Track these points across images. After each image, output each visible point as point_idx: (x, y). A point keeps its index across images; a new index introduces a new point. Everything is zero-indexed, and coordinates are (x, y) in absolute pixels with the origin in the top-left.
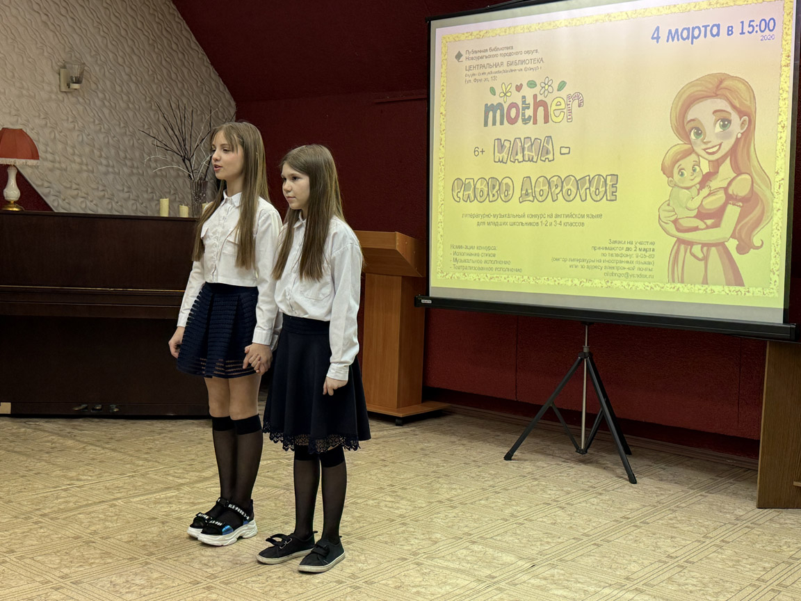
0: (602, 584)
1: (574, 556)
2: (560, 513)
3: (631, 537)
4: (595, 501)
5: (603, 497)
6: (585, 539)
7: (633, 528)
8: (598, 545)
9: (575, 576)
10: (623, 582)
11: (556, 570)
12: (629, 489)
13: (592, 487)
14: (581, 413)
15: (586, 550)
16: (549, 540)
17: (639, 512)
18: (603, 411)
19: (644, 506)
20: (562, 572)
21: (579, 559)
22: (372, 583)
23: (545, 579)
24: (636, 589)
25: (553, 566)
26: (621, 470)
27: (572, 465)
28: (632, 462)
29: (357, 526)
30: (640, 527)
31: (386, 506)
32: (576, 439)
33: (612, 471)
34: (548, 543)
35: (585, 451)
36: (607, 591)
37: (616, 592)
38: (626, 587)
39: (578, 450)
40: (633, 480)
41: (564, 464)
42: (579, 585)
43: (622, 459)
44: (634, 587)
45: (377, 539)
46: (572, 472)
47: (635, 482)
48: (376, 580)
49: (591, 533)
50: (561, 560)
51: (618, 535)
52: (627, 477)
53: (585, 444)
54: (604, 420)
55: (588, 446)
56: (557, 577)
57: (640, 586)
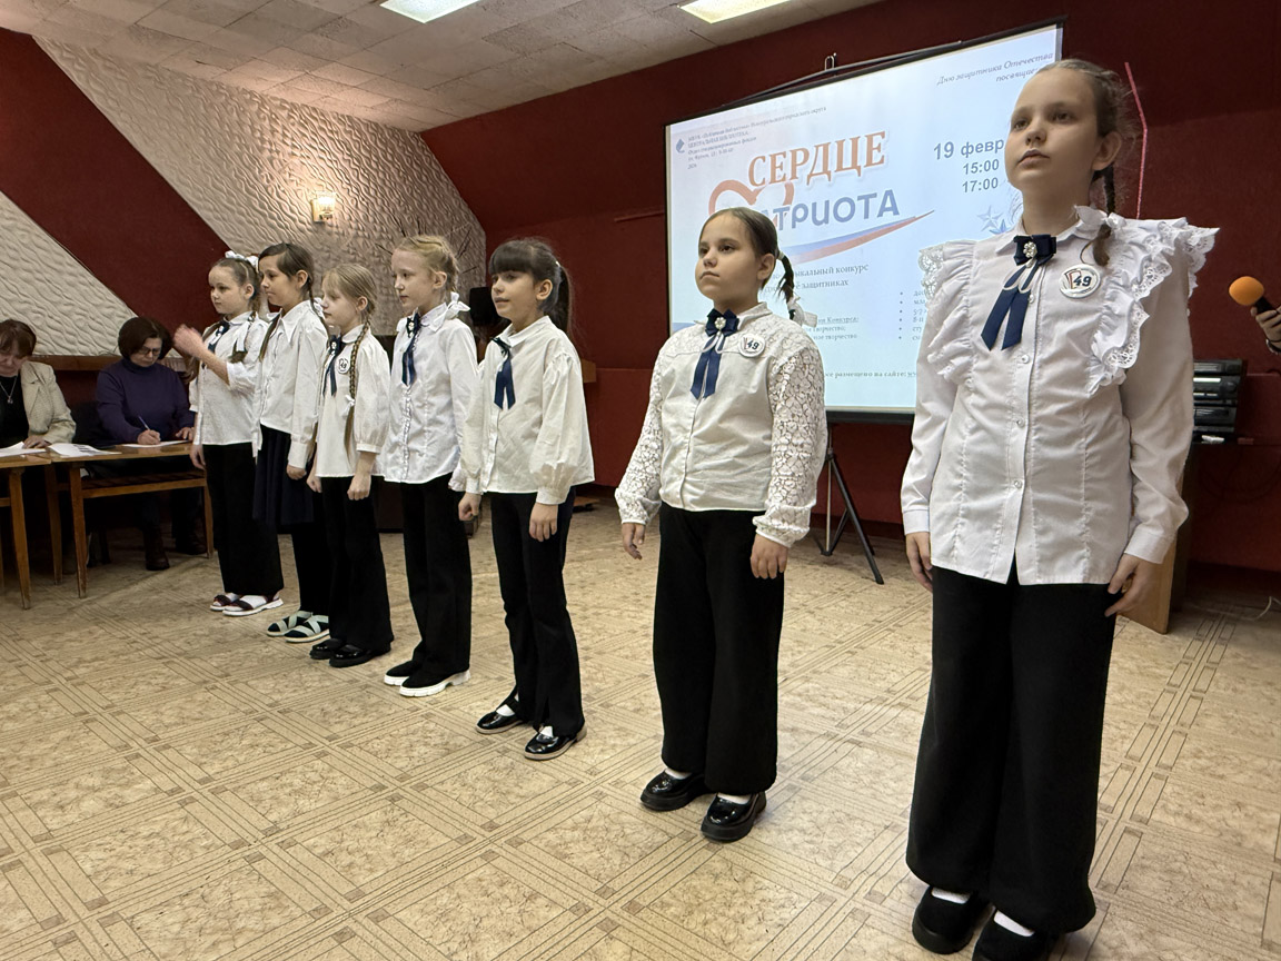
0: (862, 699)
1: (828, 666)
2: (809, 618)
3: (885, 642)
4: (844, 604)
5: (851, 599)
6: (839, 646)
7: (887, 632)
8: (853, 653)
9: (832, 690)
10: (885, 696)
11: (810, 685)
12: (877, 590)
13: (839, 589)
14: (826, 515)
15: (840, 660)
16: (800, 649)
17: (891, 614)
18: (848, 512)
19: (895, 608)
20: (817, 686)
21: (834, 670)
22: (608, 706)
23: (800, 695)
24: (900, 704)
25: (807, 680)
26: (867, 571)
27: (817, 567)
28: (879, 563)
29: (597, 638)
30: (893, 631)
31: (629, 616)
32: (821, 542)
33: (859, 572)
34: (800, 652)
35: (830, 553)
36: (868, 707)
37: (879, 708)
38: (888, 702)
39: (823, 552)
40: (880, 581)
41: (809, 567)
42: (837, 701)
43: (868, 558)
44: (897, 702)
45: (617, 654)
46: (819, 575)
47: (882, 583)
48: (613, 702)
49: (843, 640)
50: (815, 672)
51: (872, 641)
52: (873, 578)
53: (830, 546)
54: (849, 522)
55: (833, 548)
56: (811, 693)
57: (903, 700)
